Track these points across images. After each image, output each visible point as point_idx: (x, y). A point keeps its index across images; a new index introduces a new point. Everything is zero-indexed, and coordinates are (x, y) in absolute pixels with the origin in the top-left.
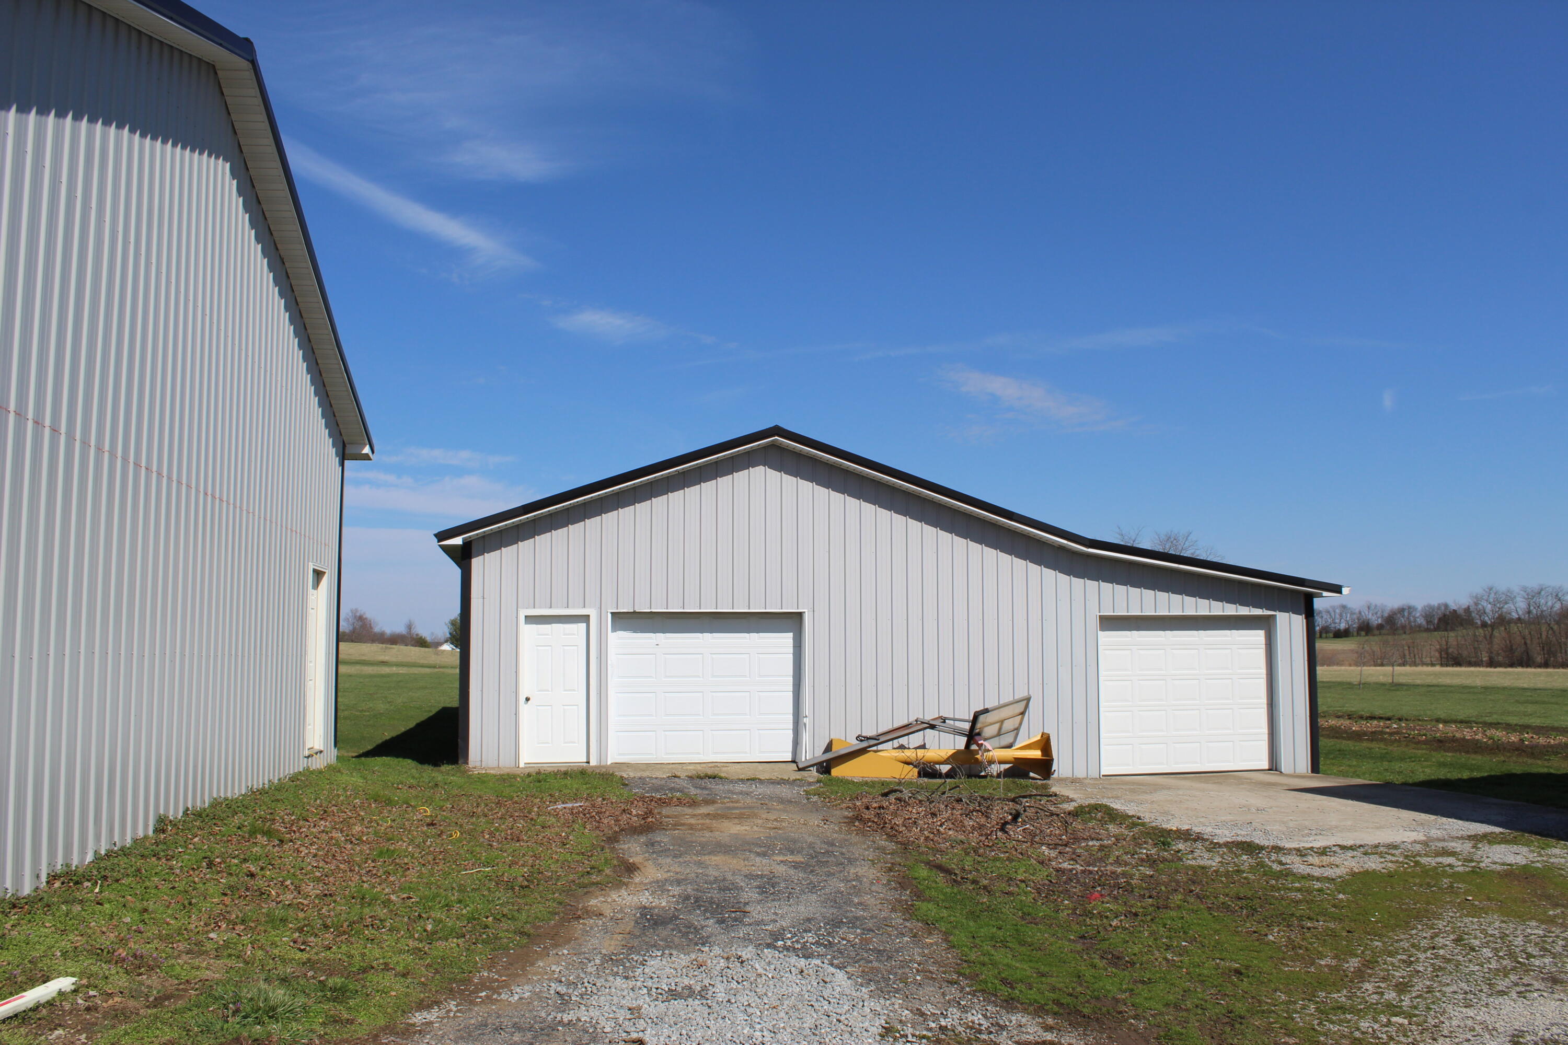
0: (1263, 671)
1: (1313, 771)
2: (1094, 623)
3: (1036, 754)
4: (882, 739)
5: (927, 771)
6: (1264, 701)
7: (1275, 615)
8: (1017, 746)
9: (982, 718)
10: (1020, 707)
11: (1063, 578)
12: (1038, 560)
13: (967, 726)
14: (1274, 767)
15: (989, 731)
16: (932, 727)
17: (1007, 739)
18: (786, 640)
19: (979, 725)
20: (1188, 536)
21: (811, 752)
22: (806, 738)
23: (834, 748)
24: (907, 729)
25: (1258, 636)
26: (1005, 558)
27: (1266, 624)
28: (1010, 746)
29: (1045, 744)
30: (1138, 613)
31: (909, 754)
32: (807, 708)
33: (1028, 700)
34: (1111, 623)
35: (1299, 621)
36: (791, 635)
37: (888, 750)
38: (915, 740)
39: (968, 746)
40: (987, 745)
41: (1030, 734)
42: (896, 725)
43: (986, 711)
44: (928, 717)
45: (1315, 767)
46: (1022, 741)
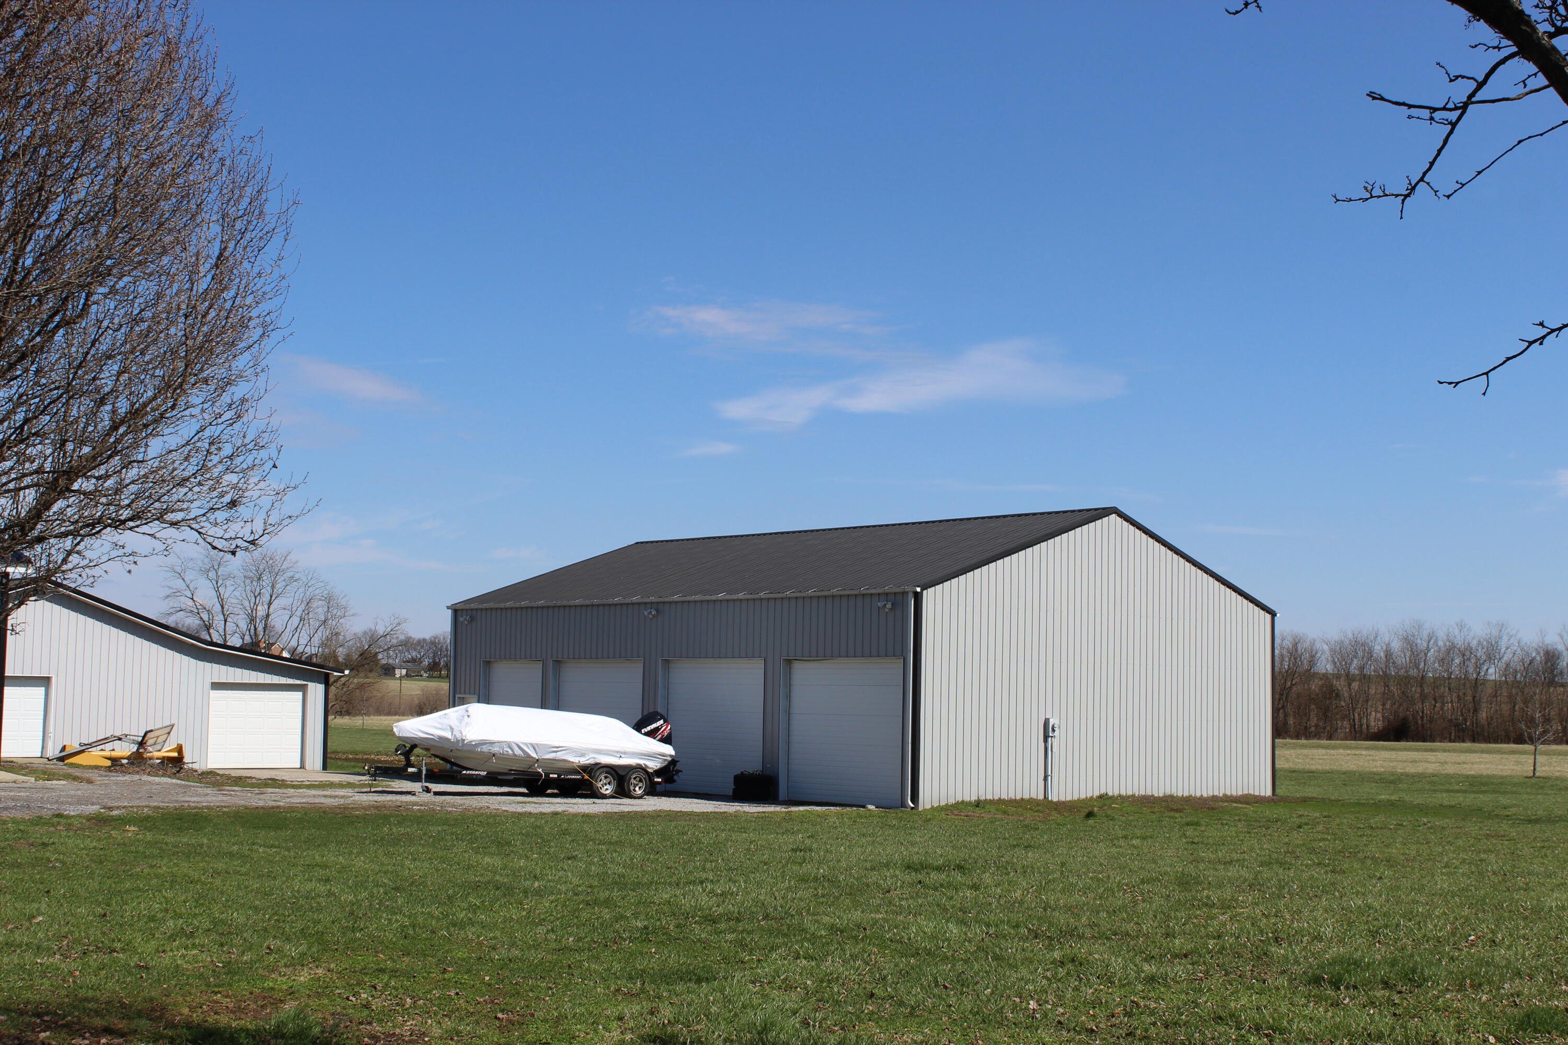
0: (300, 714)
1: (323, 769)
2: (209, 686)
3: (175, 754)
4: (94, 745)
5: (115, 761)
6: (300, 731)
7: (307, 685)
8: (164, 750)
9: (149, 735)
10: (168, 730)
11: (193, 661)
12: (180, 651)
13: (140, 739)
14: (302, 766)
15: (150, 742)
16: (120, 739)
17: (159, 747)
18: (42, 690)
19: (146, 739)
20: (288, 555)
21: (53, 751)
22: (50, 745)
23: (67, 749)
24: (106, 740)
25: (298, 695)
26: (162, 649)
27: (303, 689)
28: (160, 751)
29: (180, 749)
30: (232, 681)
31: (107, 754)
32: (51, 728)
33: (173, 726)
34: (217, 686)
35: (321, 688)
36: (44, 688)
37: (95, 752)
38: (109, 746)
39: (138, 749)
40: (150, 749)
41: (171, 744)
42: (99, 739)
43: (151, 731)
44: (118, 734)
45: (325, 767)
46: (166, 748)
